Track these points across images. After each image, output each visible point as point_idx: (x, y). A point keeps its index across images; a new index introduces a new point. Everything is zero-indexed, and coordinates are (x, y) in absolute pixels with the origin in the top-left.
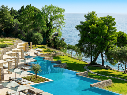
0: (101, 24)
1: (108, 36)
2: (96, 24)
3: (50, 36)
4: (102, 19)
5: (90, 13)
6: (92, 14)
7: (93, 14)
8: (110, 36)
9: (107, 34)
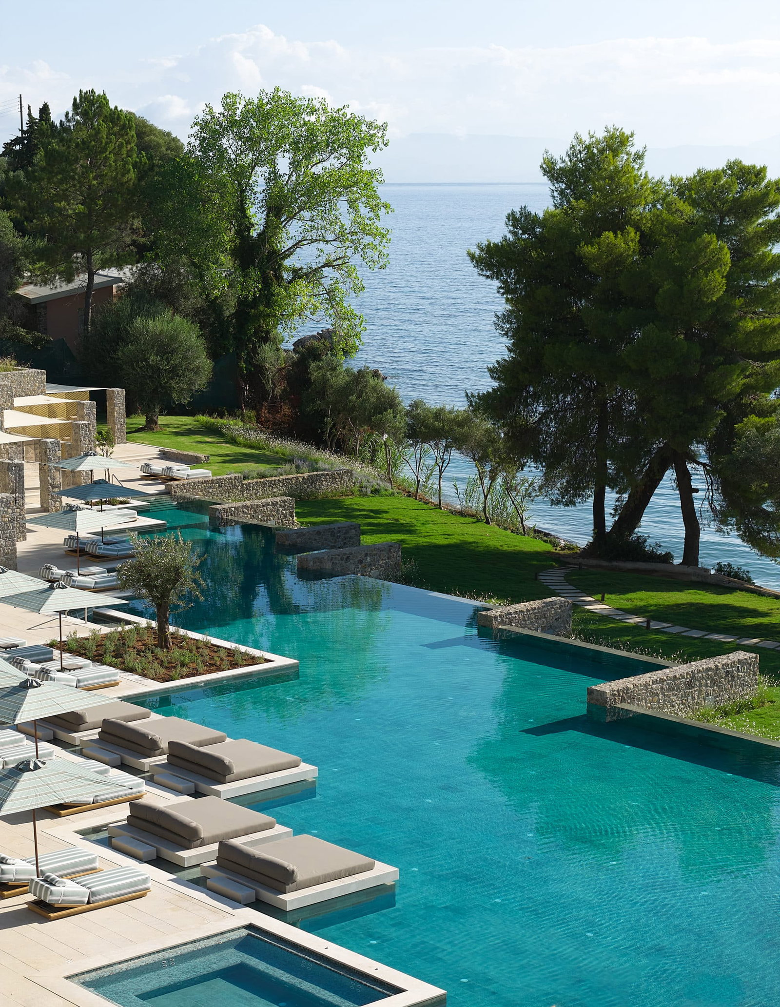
0: (674, 230)
1: (729, 328)
2: (638, 228)
3: (266, 339)
4: (683, 189)
5: (587, 141)
6: (602, 151)
7: (616, 153)
8: (749, 325)
9: (721, 307)
